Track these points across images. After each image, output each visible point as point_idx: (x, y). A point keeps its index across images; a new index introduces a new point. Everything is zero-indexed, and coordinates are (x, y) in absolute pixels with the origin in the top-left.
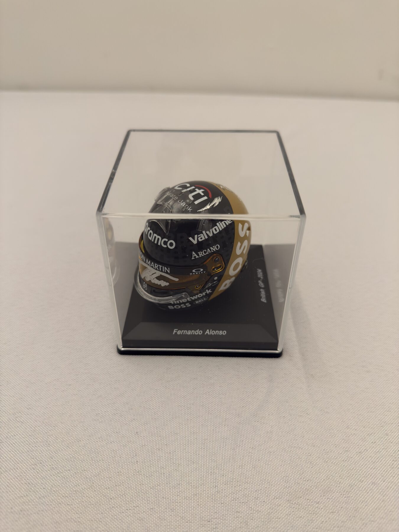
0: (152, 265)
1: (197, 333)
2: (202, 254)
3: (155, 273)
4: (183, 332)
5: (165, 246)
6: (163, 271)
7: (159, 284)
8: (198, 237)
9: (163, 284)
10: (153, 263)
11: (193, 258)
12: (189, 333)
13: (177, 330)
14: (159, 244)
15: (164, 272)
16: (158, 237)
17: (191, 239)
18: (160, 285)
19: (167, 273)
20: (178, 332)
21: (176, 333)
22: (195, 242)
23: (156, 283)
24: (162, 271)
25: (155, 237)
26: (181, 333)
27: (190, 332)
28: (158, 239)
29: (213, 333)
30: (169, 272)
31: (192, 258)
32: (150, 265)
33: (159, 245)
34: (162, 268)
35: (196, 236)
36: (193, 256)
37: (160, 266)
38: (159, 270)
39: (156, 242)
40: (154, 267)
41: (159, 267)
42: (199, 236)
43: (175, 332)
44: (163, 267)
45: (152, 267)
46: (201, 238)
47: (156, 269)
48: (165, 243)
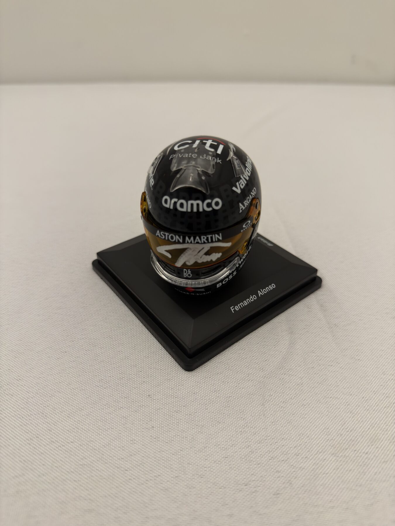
0: (196, 241)
1: (251, 299)
2: (247, 203)
3: (203, 248)
4: (240, 306)
5: (210, 209)
6: (214, 240)
7: (209, 260)
8: (239, 184)
9: (215, 257)
10: (198, 238)
11: (241, 211)
12: (246, 304)
13: (233, 307)
14: (201, 210)
15: (216, 242)
16: (195, 203)
17: (234, 188)
18: (211, 260)
19: (219, 241)
20: (236, 309)
21: (235, 310)
22: (239, 191)
23: (205, 261)
24: (212, 241)
25: (192, 205)
26: (239, 307)
27: (246, 302)
28: (198, 205)
29: (265, 291)
30: (221, 238)
31: (239, 211)
32: (193, 242)
33: (201, 212)
34: (212, 238)
35: (237, 184)
36: (241, 208)
37: (209, 236)
38: (208, 242)
39: (195, 210)
40: (200, 242)
41: (207, 239)
42: (240, 182)
43: (232, 310)
44: (214, 236)
45: (198, 243)
46: (242, 185)
47: (204, 243)
48: (209, 205)
